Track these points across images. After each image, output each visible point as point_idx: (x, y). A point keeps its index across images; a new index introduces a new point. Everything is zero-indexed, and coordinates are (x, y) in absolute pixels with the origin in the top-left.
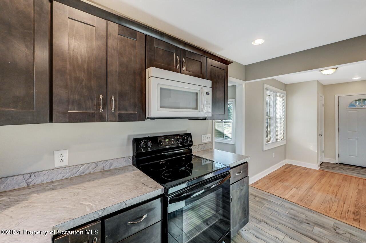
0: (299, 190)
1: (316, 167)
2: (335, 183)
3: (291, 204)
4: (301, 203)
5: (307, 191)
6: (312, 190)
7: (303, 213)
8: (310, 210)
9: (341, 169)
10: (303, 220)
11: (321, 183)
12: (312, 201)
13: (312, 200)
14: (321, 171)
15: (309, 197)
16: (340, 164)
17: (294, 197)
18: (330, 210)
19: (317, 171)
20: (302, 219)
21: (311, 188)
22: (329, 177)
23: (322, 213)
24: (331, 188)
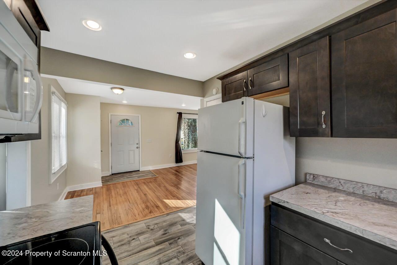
0: (103, 214)
1: (99, 184)
2: (121, 192)
3: (108, 232)
4: (114, 225)
5: (109, 210)
6: (112, 207)
7: (123, 234)
8: (126, 227)
9: (116, 179)
10: (129, 239)
11: (113, 197)
12: (120, 217)
13: (119, 215)
14: (105, 186)
15: (115, 215)
16: (112, 174)
17: (104, 223)
18: (135, 216)
19: (102, 187)
20: (127, 240)
21: (110, 206)
22: (114, 189)
23: (133, 222)
24: (122, 197)
